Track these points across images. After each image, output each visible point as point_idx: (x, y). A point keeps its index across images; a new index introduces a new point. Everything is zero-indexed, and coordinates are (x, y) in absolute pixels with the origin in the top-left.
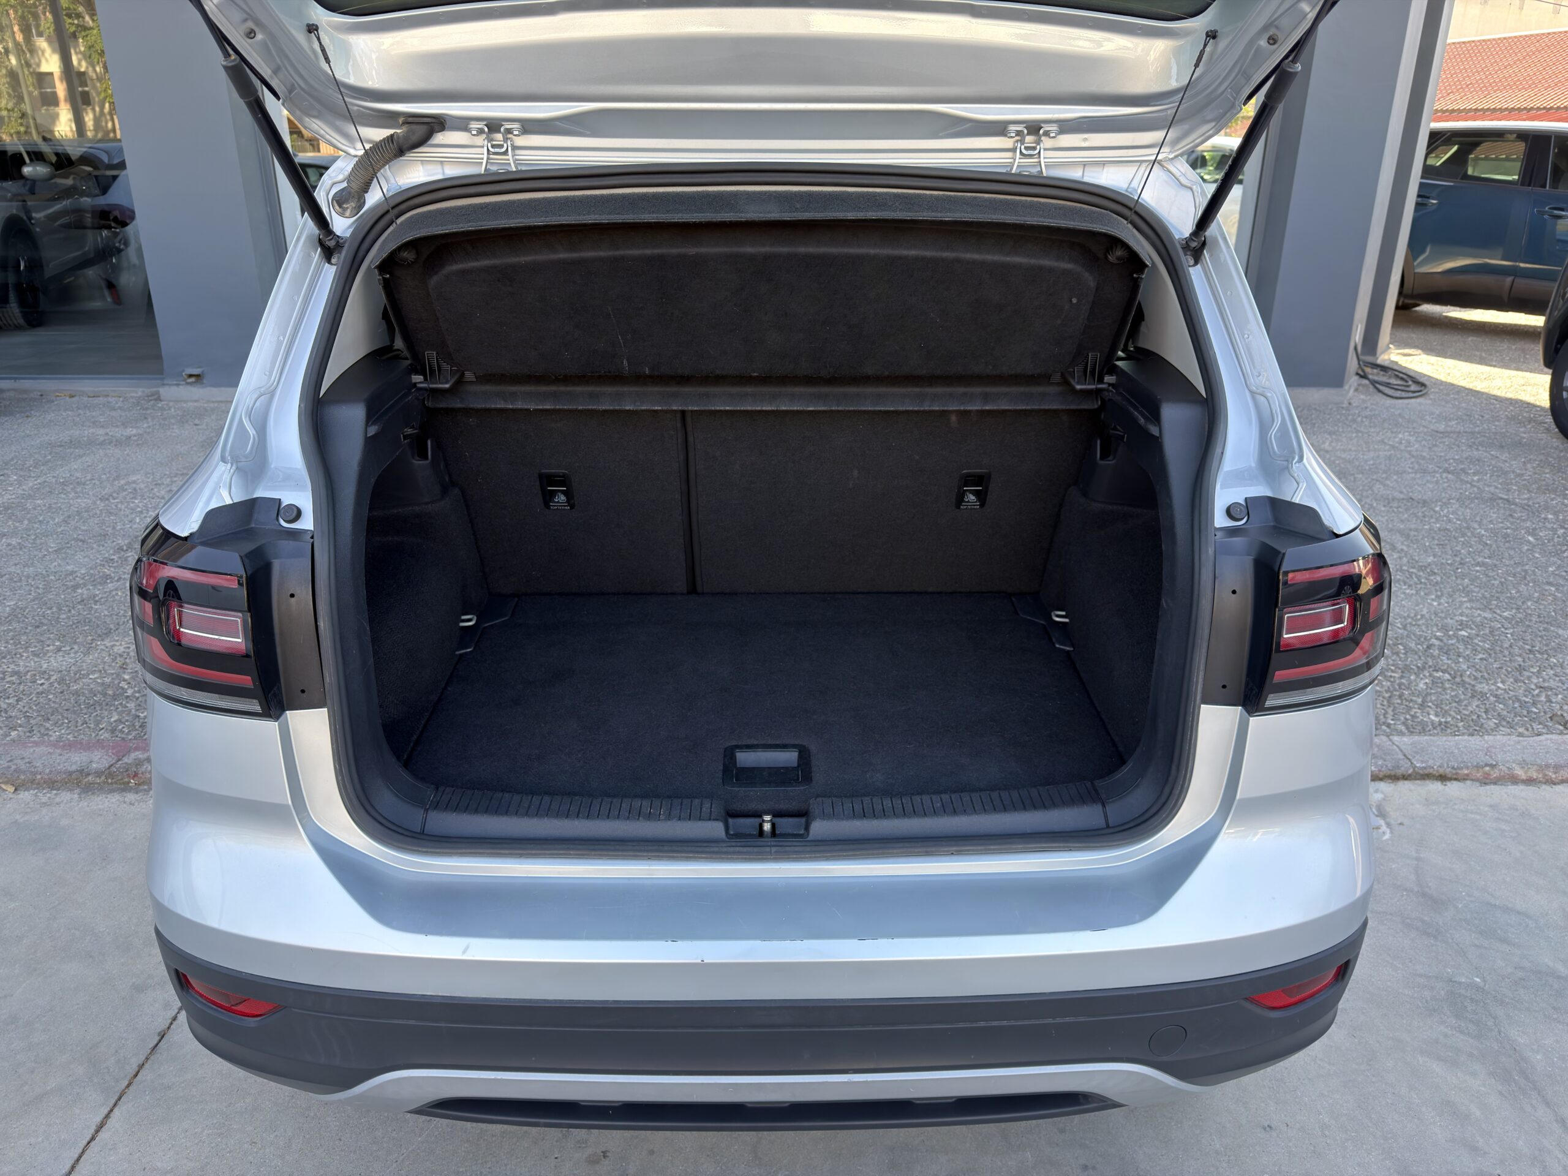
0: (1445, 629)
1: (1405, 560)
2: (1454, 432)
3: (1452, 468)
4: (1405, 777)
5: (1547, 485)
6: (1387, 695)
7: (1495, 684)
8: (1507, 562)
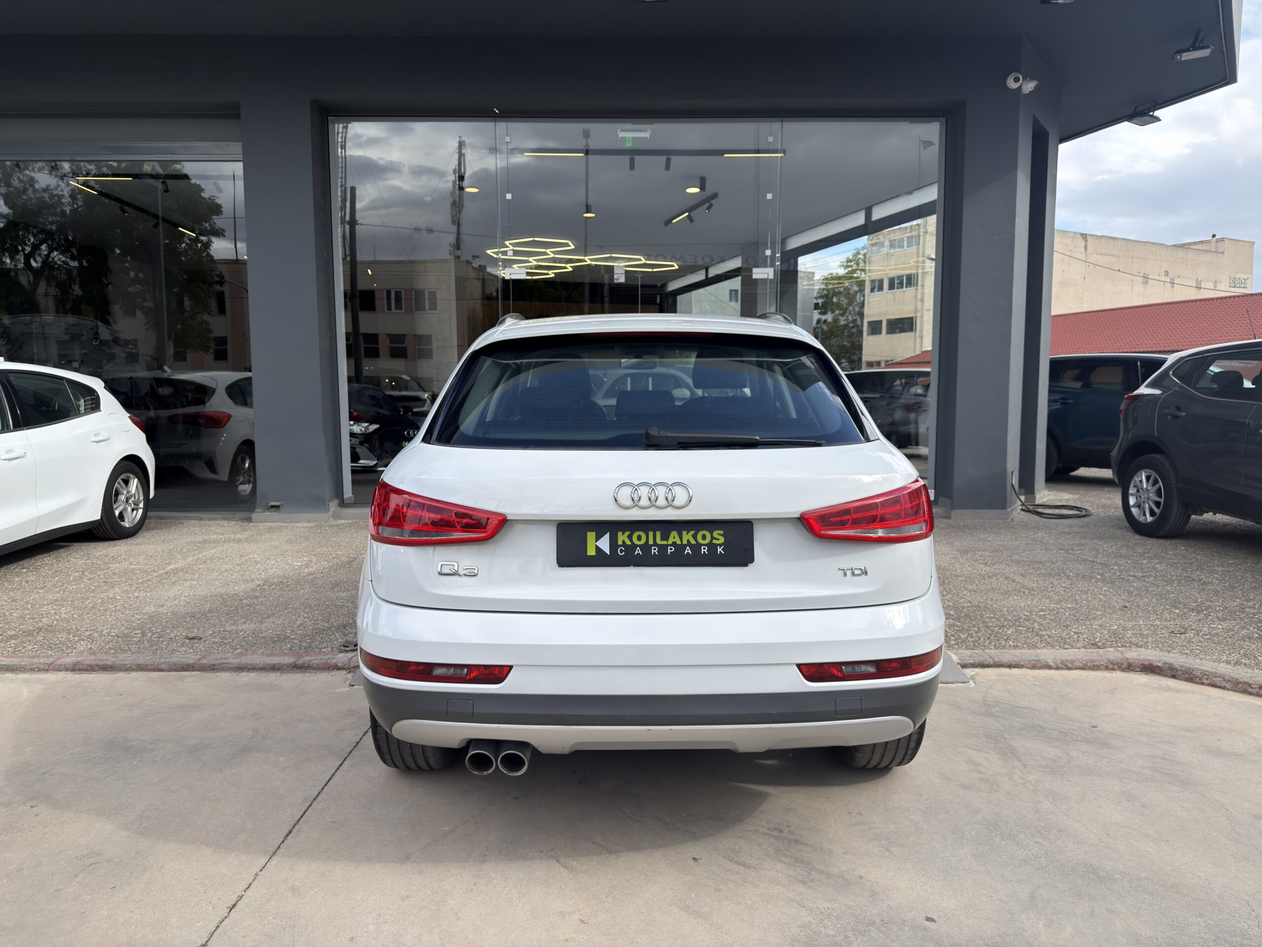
0: (1031, 612)
1: (1019, 586)
2: (1074, 532)
3: (1066, 548)
4: (988, 666)
5: (1121, 555)
6: (988, 636)
7: (1052, 630)
8: (1079, 586)
